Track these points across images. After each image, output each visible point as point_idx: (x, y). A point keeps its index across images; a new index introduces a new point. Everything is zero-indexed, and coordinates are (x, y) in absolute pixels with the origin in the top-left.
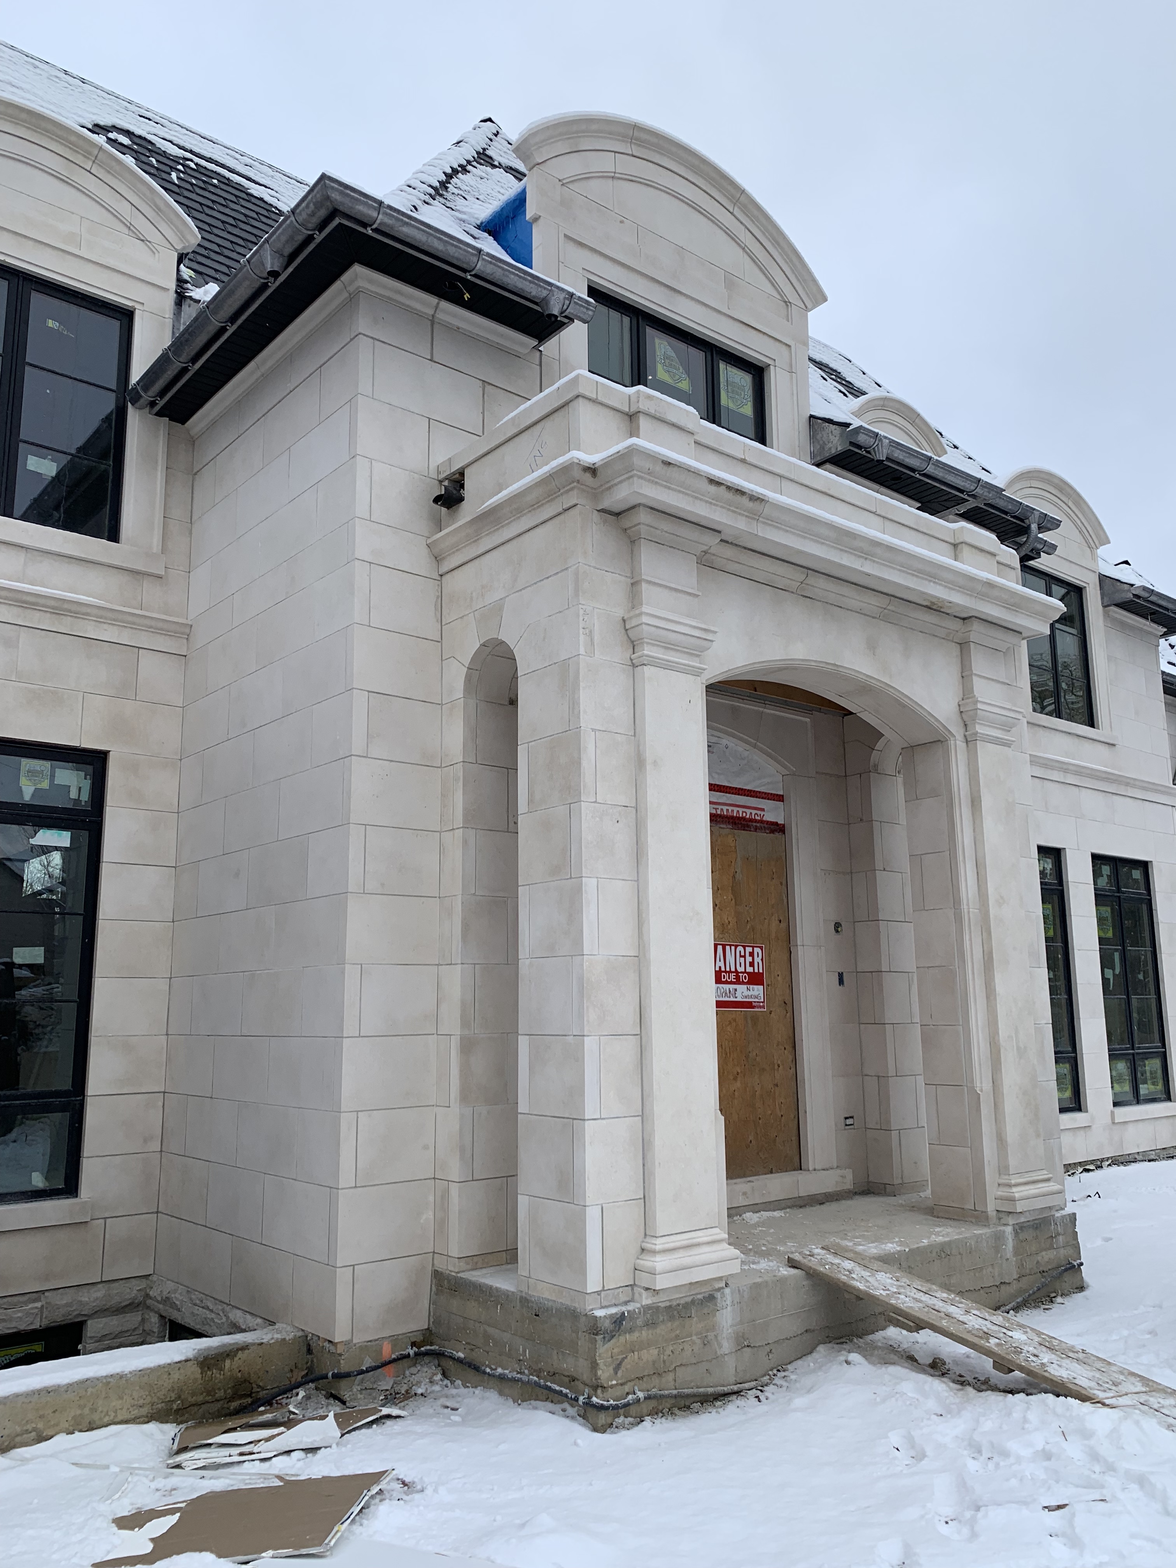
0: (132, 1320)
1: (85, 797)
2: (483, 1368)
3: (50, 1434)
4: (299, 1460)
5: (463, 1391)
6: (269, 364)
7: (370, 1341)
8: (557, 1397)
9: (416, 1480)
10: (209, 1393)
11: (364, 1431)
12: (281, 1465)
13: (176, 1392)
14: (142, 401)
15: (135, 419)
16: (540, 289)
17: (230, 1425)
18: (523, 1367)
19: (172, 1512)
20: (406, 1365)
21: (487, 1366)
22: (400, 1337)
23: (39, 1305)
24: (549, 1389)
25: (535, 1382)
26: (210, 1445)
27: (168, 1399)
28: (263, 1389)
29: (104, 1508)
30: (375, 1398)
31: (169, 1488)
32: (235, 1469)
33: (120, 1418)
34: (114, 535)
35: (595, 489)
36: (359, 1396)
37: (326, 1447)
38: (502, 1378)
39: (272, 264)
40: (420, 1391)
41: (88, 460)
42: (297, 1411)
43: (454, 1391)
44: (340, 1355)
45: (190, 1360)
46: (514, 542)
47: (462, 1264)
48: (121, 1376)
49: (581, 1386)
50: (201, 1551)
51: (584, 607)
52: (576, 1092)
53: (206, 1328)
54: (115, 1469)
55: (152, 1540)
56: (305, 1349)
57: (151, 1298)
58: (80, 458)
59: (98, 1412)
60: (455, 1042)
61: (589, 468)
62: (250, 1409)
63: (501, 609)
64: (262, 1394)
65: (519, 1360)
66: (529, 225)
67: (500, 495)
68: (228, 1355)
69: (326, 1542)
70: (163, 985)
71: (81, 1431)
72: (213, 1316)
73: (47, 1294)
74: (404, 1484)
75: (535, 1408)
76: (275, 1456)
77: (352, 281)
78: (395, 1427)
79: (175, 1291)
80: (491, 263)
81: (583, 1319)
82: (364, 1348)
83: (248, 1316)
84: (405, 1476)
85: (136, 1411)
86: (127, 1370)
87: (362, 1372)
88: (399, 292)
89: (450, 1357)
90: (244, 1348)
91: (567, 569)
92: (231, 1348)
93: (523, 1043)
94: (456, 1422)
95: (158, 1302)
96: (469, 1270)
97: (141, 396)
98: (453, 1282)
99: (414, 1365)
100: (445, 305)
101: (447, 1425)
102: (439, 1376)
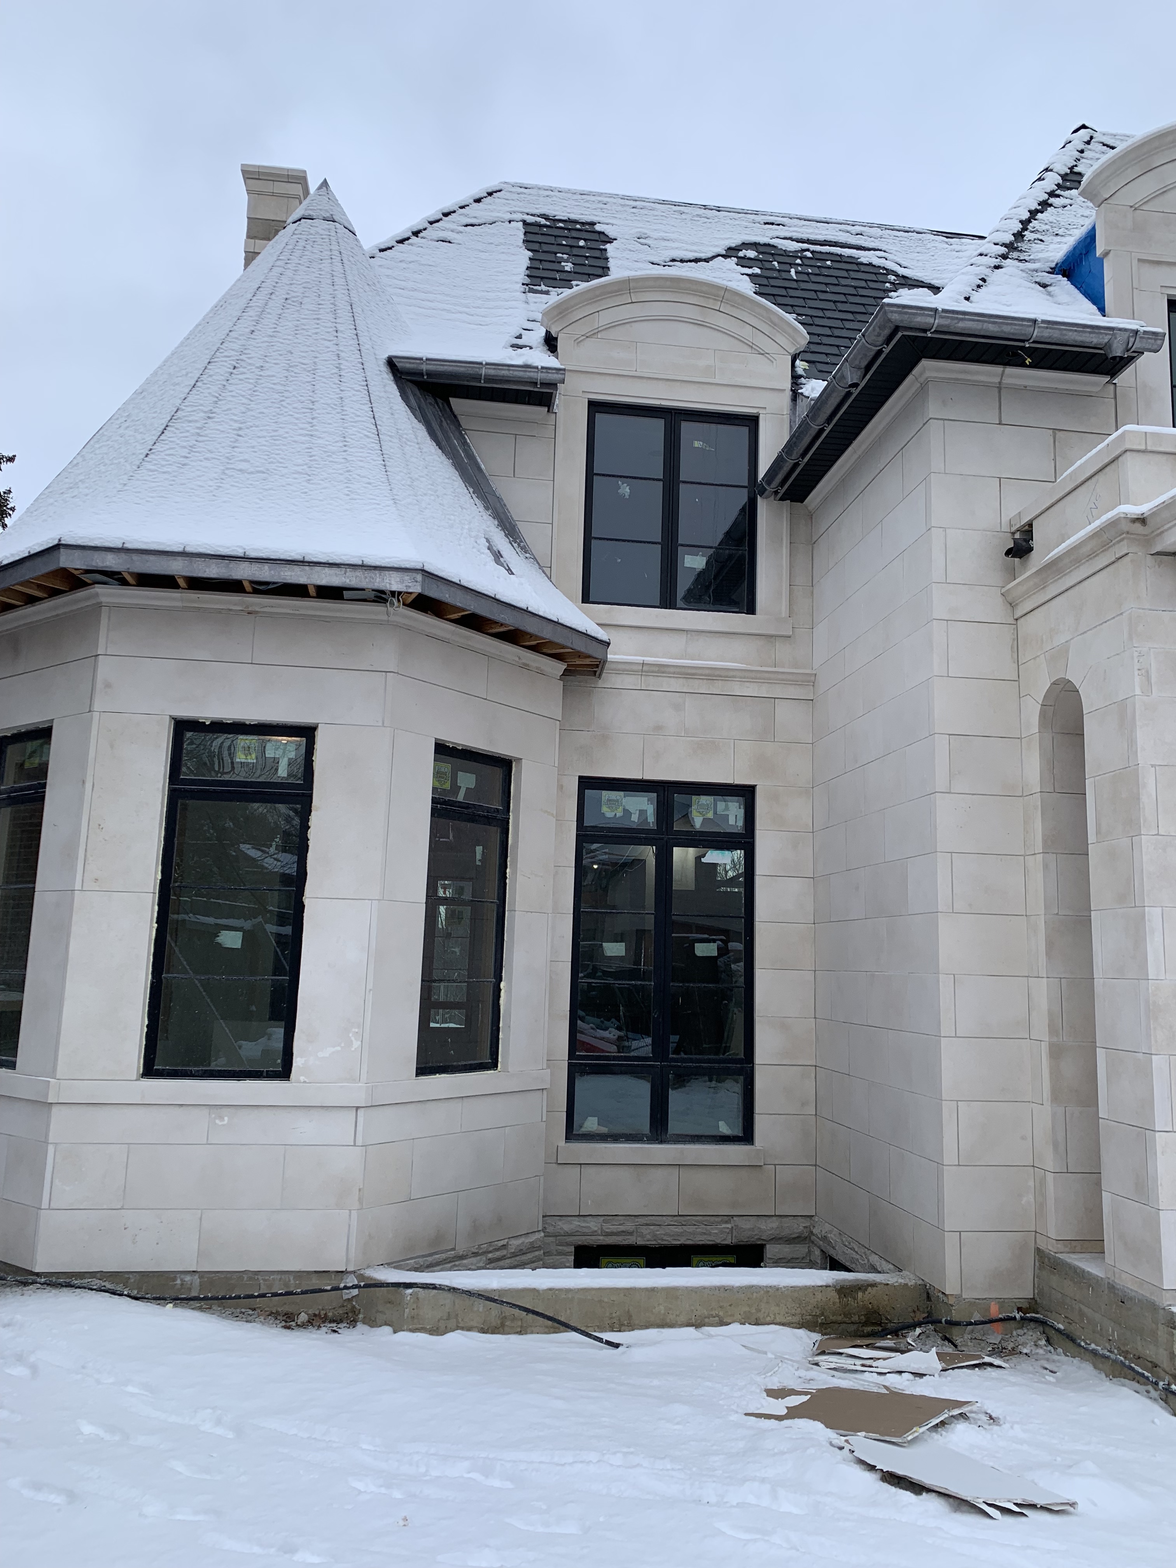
0: (801, 1250)
1: (741, 823)
2: (1079, 1341)
3: (729, 1321)
4: (908, 1380)
5: (1063, 1358)
6: (864, 447)
7: (979, 1299)
8: (1142, 1380)
9: (1000, 1417)
10: (845, 1315)
11: (965, 1370)
12: (893, 1381)
13: (820, 1309)
14: (767, 493)
15: (763, 507)
16: (1101, 337)
17: (859, 1342)
18: (1113, 1347)
19: (806, 1393)
20: (1013, 1326)
21: (1083, 1340)
22: (1006, 1301)
23: (729, 1226)
24: (1133, 1369)
25: (1121, 1361)
26: (841, 1354)
27: (814, 1314)
28: (890, 1322)
29: (759, 1379)
30: (983, 1348)
31: (808, 1378)
32: (858, 1376)
33: (778, 1320)
34: (751, 609)
35: (1147, 535)
36: (970, 1344)
37: (930, 1375)
38: (1094, 1353)
39: (852, 379)
40: (1025, 1351)
41: (729, 549)
42: (913, 1344)
43: (1056, 1357)
44: (952, 1306)
45: (830, 1286)
46: (1077, 587)
47: (1060, 1246)
48: (777, 1289)
49: (1162, 1374)
50: (814, 1420)
51: (1138, 649)
52: (1148, 1104)
53: (854, 1266)
54: (770, 1355)
55: (787, 1408)
56: (925, 1295)
57: (814, 1235)
58: (723, 549)
59: (762, 1312)
60: (1045, 1047)
61: (1138, 519)
62: (882, 1335)
63: (1067, 651)
64: (889, 1326)
65: (1110, 1340)
66: (1101, 261)
67: (1064, 545)
68: (860, 1289)
69: (905, 1436)
70: (810, 976)
71: (750, 1324)
72: (858, 1257)
73: (735, 1218)
74: (991, 1418)
75: (1124, 1385)
76: (889, 1373)
77: (921, 374)
78: (993, 1373)
79: (831, 1232)
80: (1047, 328)
81: (1161, 1312)
82: (973, 1304)
83: (884, 1262)
84: (992, 1411)
85: (790, 1318)
86: (782, 1285)
87: (971, 1324)
88: (965, 372)
89: (1051, 1326)
90: (873, 1285)
91: (1121, 614)
92: (863, 1283)
93: (1101, 1054)
94: (1050, 1381)
95: (818, 1238)
96: (1069, 1253)
97: (766, 490)
98: (1052, 1261)
99: (1022, 1328)
100: (1010, 370)
101: (1042, 1382)
102: (1043, 1342)
